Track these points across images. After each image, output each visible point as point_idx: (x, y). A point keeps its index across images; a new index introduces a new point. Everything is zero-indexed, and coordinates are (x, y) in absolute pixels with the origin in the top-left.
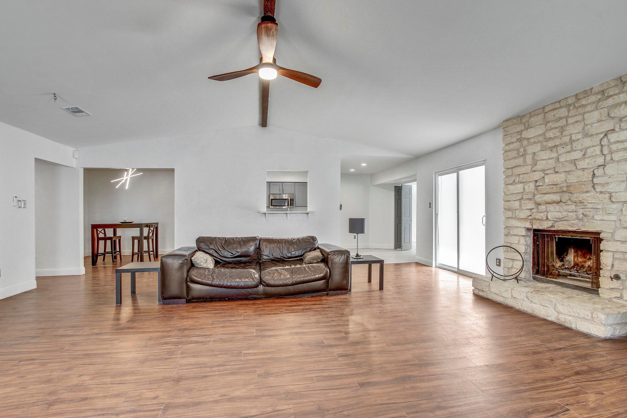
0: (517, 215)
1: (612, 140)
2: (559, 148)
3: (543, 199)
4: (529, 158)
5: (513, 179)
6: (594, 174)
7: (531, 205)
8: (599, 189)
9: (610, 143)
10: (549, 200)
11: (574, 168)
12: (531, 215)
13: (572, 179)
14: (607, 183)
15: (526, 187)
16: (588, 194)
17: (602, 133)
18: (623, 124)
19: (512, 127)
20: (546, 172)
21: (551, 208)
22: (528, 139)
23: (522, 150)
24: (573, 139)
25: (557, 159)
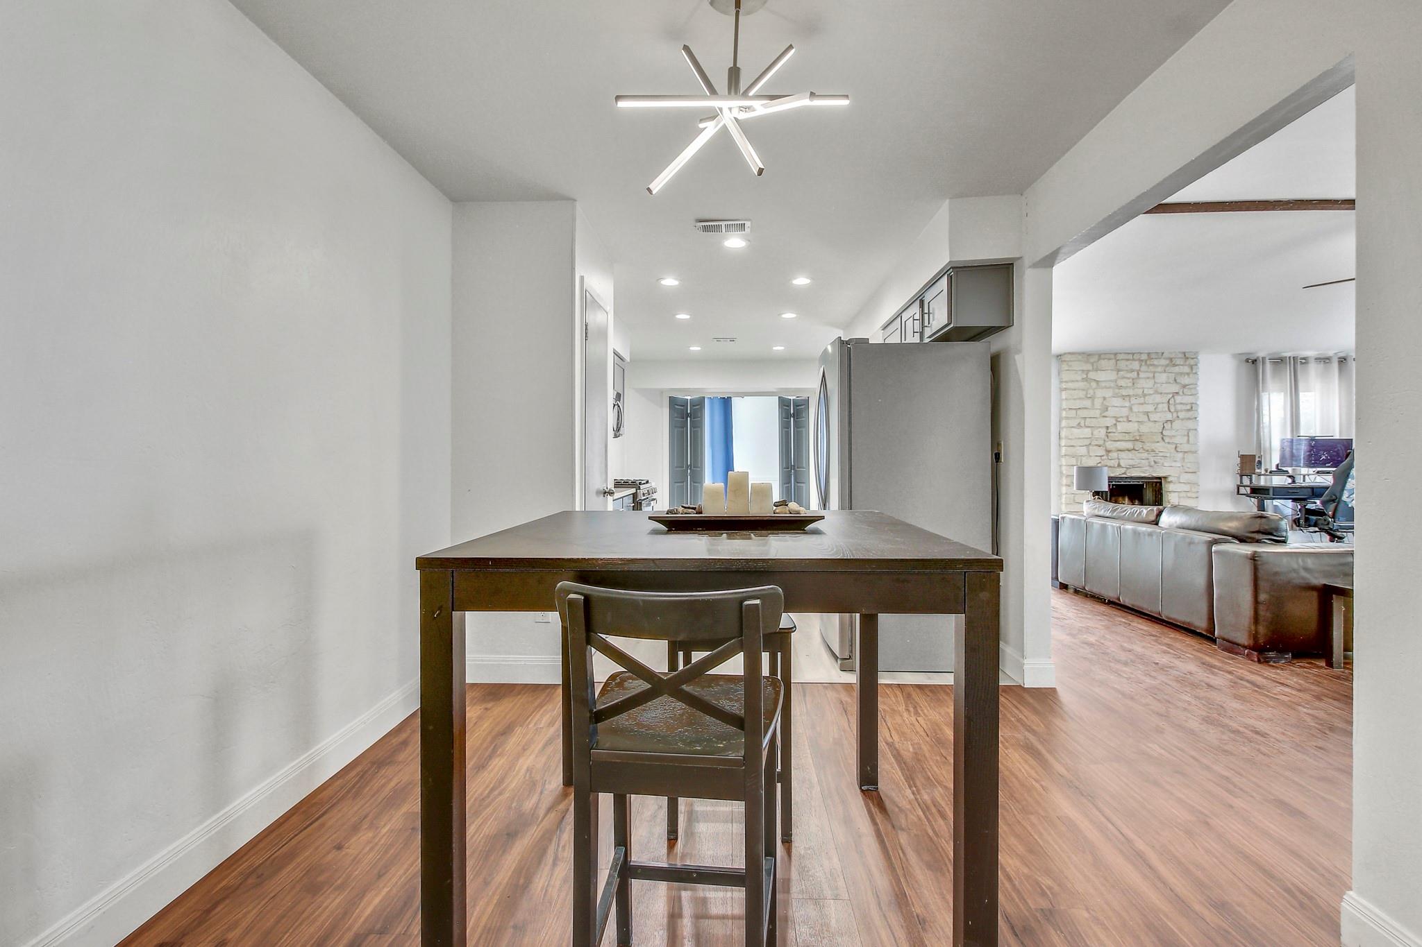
1: (1177, 402)
2: (1132, 398)
3: (1115, 446)
4: (1098, 403)
5: (1074, 423)
6: (1164, 427)
7: (1101, 452)
8: (1167, 440)
9: (1175, 404)
10: (1122, 448)
11: (1147, 419)
12: (1100, 463)
13: (1145, 429)
14: (1174, 436)
15: (1096, 432)
16: (1159, 444)
17: (1170, 393)
18: (1185, 390)
20: (1119, 420)
21: (1123, 455)
22: (1097, 382)
23: (1091, 392)
24: (1145, 392)
25: (1131, 409)
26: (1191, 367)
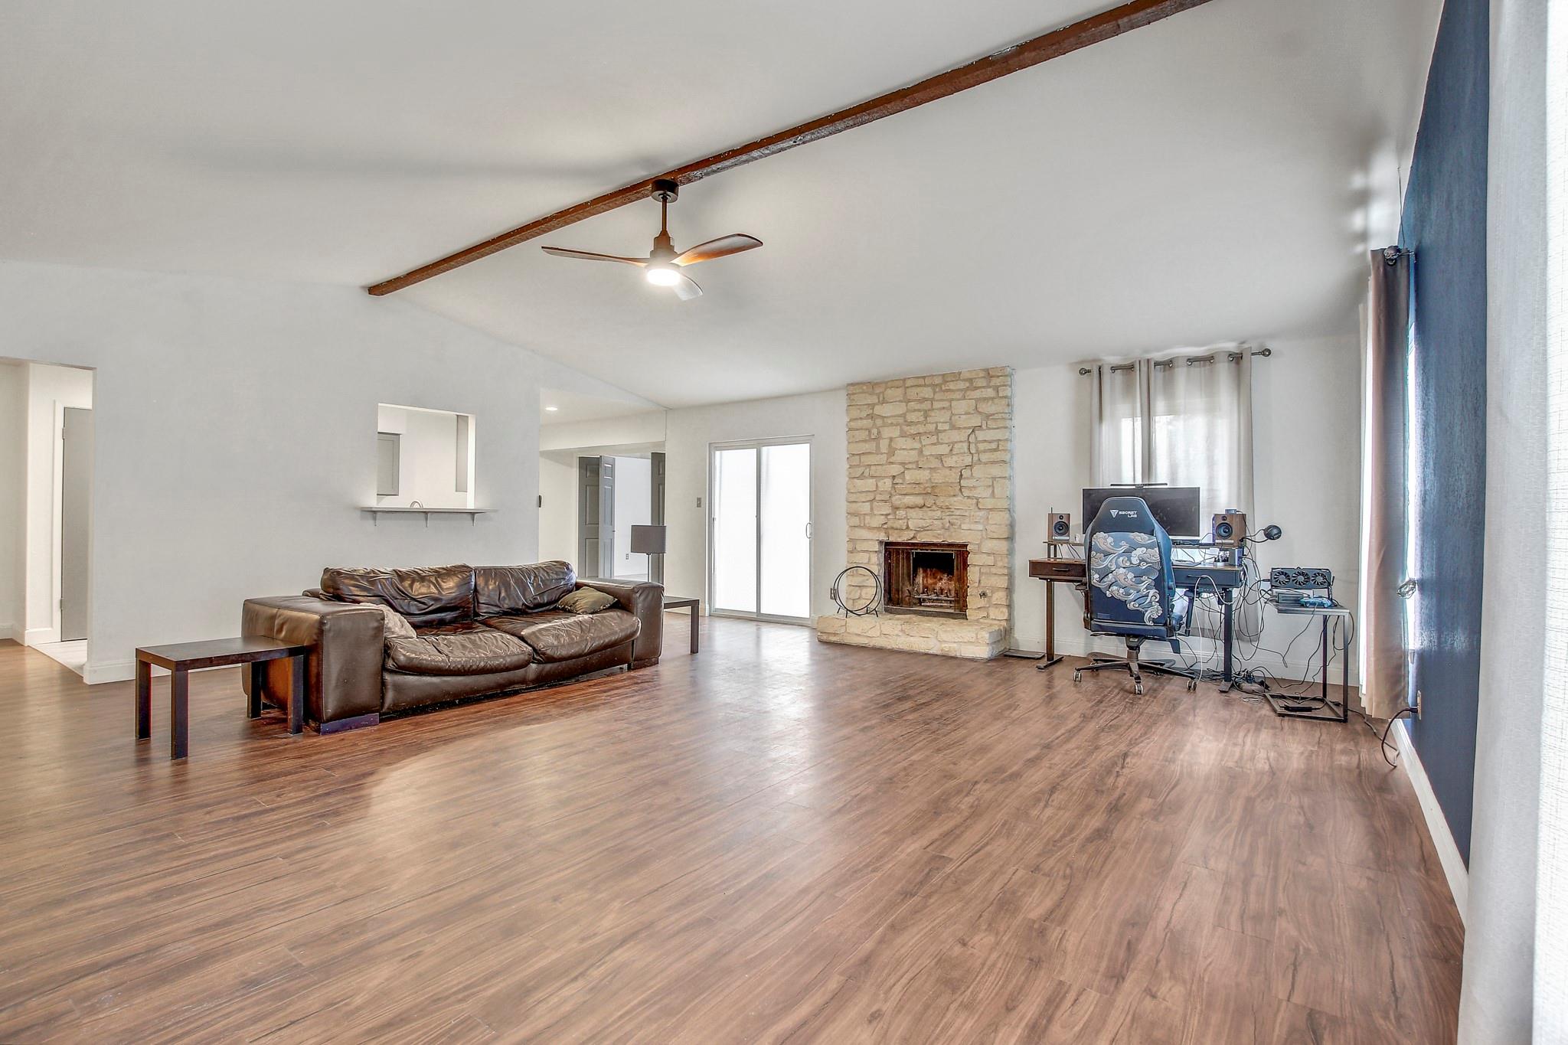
0: (866, 522)
2: (923, 438)
3: (903, 501)
4: (884, 445)
5: (860, 471)
6: (961, 475)
7: (886, 509)
8: (966, 493)
9: (977, 442)
10: (911, 504)
11: (940, 466)
12: (886, 523)
13: (938, 478)
14: (974, 487)
15: (879, 484)
16: (955, 499)
17: (969, 428)
18: (993, 422)
19: (861, 395)
20: (906, 466)
21: (913, 513)
22: (883, 418)
23: (875, 431)
24: (938, 428)
25: (921, 451)
26: (996, 389)
